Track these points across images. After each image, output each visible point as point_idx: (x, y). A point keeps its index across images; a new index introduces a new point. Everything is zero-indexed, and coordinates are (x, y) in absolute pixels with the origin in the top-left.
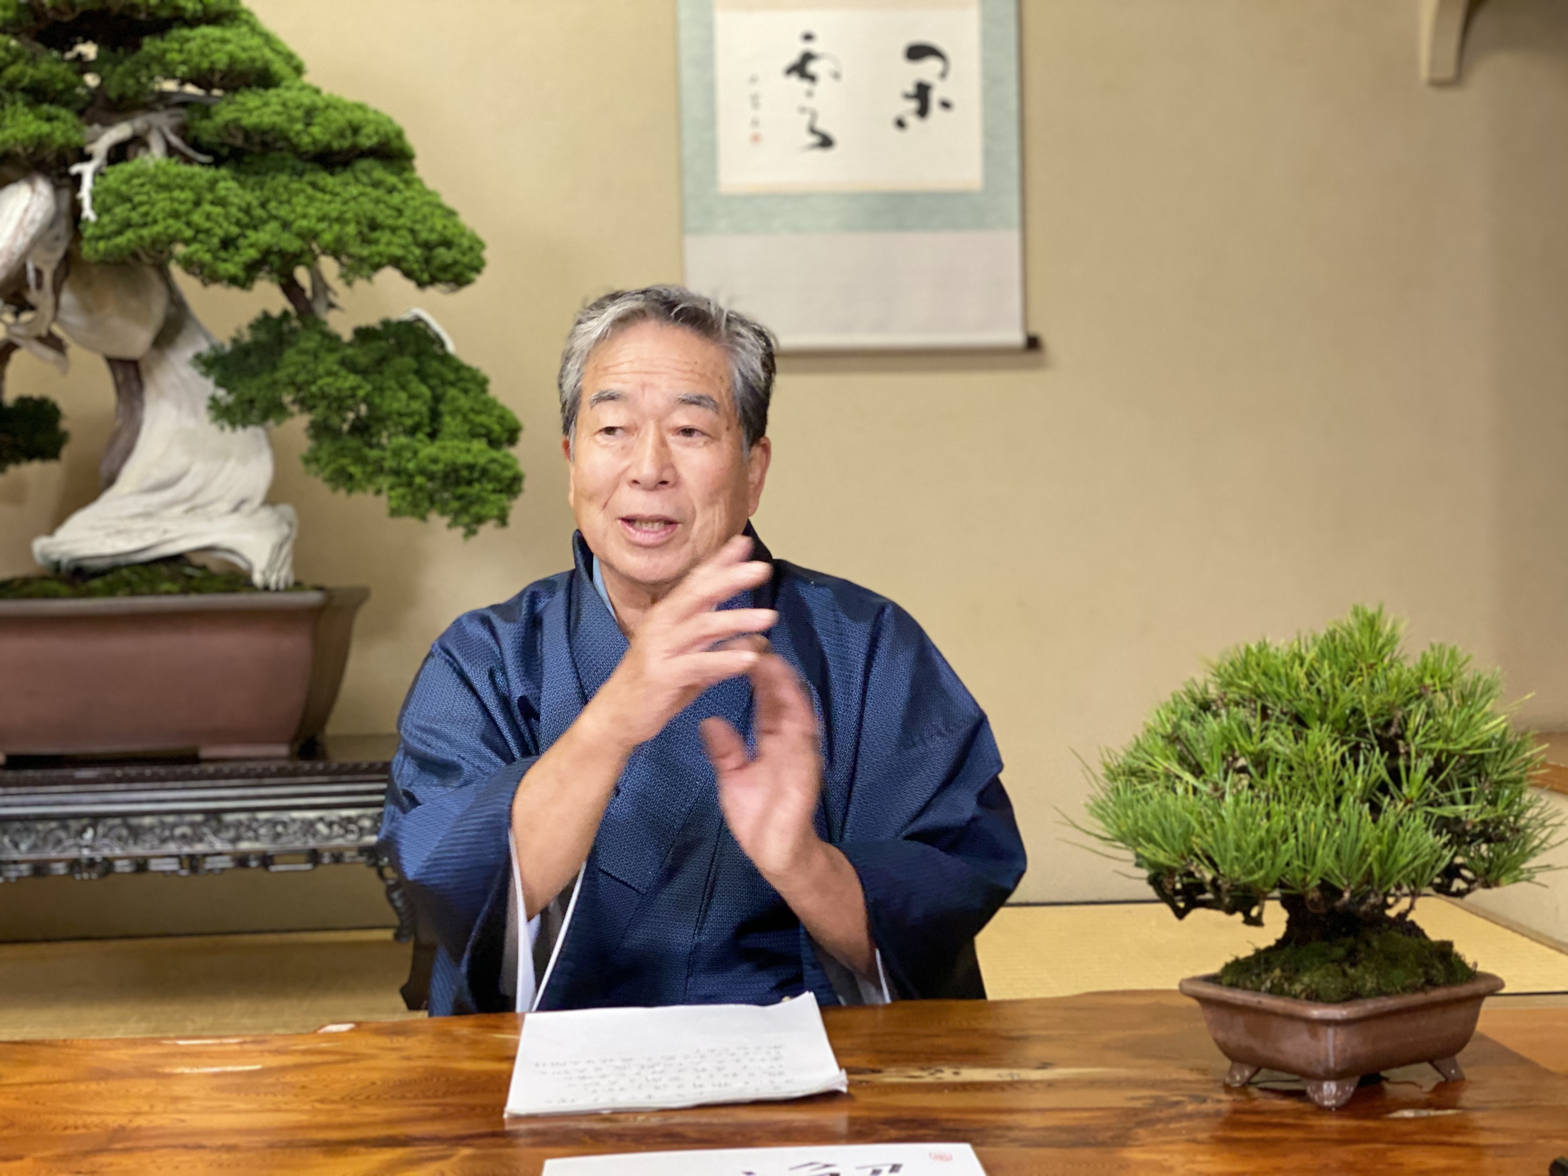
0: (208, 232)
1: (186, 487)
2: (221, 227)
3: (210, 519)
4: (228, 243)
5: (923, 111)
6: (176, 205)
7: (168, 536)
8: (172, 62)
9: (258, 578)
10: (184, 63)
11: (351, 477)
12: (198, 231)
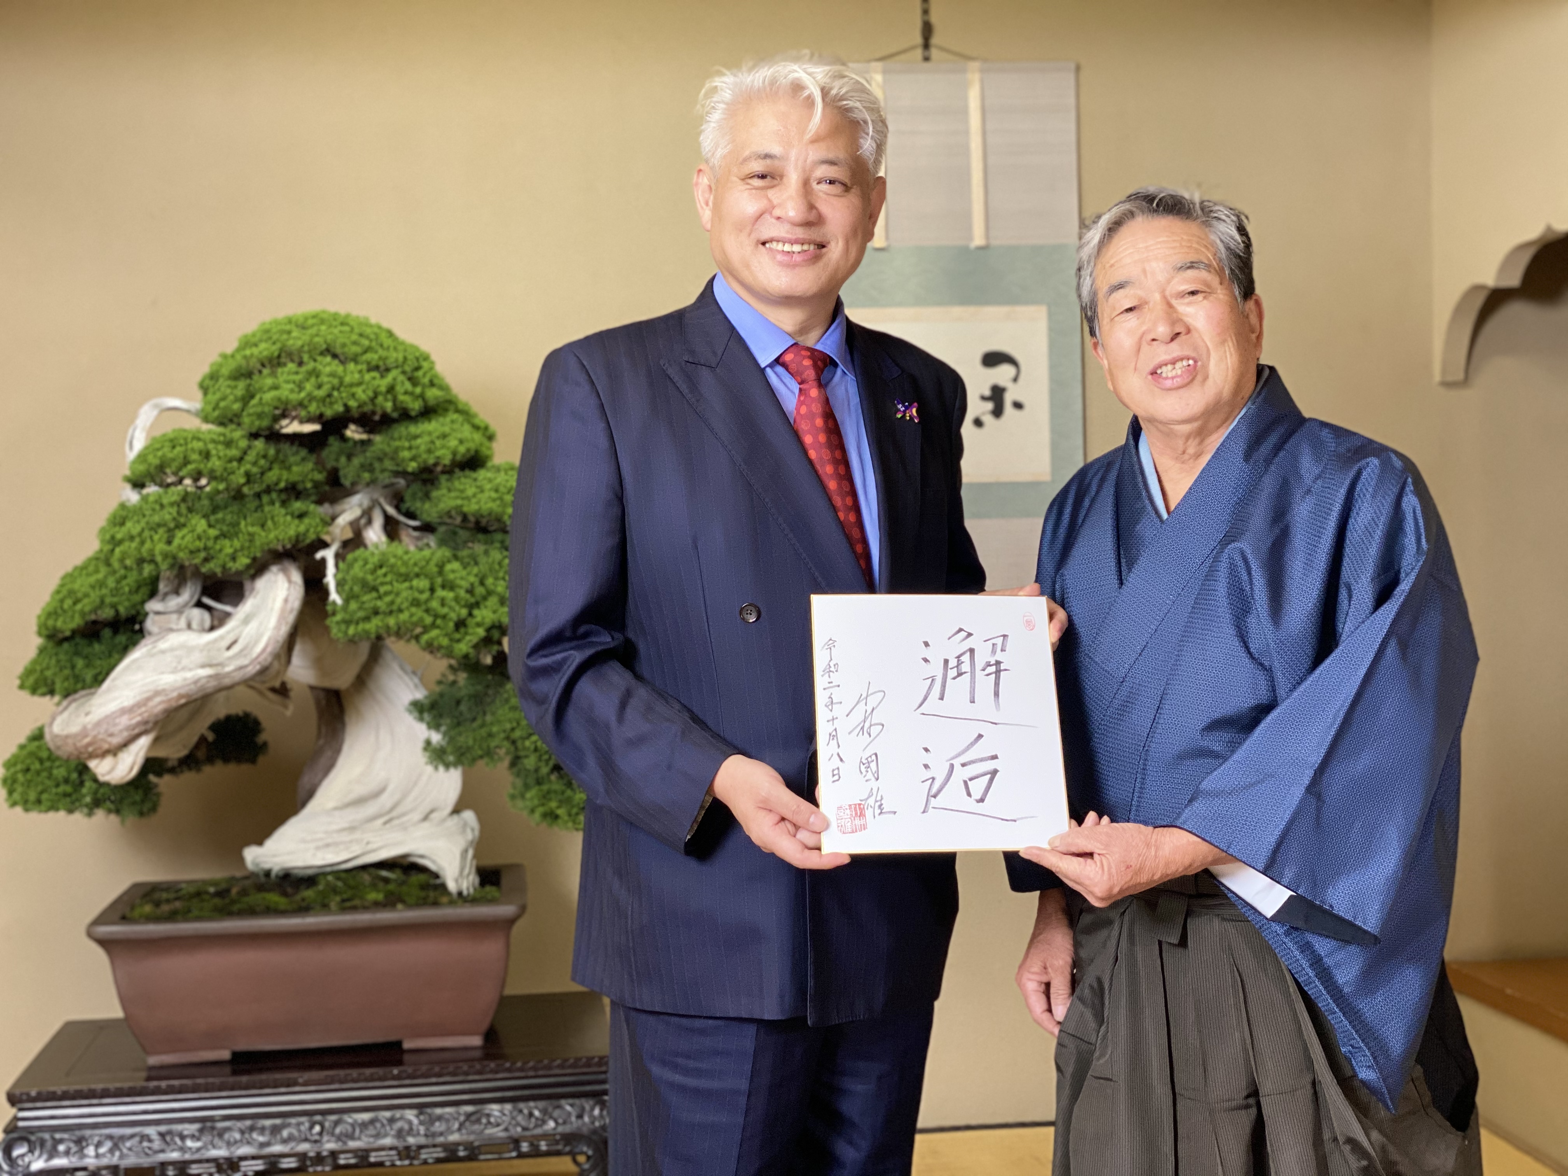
0: (444, 617)
1: (386, 800)
2: (454, 611)
3: (404, 828)
4: (460, 624)
5: (998, 412)
6: (416, 595)
7: (370, 847)
8: (403, 460)
9: (452, 886)
10: (413, 459)
11: (557, 817)
12: (436, 616)
